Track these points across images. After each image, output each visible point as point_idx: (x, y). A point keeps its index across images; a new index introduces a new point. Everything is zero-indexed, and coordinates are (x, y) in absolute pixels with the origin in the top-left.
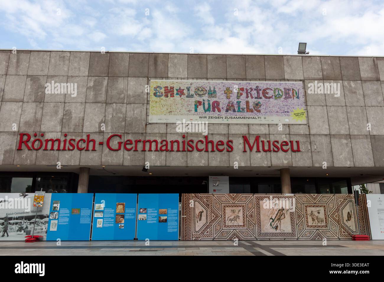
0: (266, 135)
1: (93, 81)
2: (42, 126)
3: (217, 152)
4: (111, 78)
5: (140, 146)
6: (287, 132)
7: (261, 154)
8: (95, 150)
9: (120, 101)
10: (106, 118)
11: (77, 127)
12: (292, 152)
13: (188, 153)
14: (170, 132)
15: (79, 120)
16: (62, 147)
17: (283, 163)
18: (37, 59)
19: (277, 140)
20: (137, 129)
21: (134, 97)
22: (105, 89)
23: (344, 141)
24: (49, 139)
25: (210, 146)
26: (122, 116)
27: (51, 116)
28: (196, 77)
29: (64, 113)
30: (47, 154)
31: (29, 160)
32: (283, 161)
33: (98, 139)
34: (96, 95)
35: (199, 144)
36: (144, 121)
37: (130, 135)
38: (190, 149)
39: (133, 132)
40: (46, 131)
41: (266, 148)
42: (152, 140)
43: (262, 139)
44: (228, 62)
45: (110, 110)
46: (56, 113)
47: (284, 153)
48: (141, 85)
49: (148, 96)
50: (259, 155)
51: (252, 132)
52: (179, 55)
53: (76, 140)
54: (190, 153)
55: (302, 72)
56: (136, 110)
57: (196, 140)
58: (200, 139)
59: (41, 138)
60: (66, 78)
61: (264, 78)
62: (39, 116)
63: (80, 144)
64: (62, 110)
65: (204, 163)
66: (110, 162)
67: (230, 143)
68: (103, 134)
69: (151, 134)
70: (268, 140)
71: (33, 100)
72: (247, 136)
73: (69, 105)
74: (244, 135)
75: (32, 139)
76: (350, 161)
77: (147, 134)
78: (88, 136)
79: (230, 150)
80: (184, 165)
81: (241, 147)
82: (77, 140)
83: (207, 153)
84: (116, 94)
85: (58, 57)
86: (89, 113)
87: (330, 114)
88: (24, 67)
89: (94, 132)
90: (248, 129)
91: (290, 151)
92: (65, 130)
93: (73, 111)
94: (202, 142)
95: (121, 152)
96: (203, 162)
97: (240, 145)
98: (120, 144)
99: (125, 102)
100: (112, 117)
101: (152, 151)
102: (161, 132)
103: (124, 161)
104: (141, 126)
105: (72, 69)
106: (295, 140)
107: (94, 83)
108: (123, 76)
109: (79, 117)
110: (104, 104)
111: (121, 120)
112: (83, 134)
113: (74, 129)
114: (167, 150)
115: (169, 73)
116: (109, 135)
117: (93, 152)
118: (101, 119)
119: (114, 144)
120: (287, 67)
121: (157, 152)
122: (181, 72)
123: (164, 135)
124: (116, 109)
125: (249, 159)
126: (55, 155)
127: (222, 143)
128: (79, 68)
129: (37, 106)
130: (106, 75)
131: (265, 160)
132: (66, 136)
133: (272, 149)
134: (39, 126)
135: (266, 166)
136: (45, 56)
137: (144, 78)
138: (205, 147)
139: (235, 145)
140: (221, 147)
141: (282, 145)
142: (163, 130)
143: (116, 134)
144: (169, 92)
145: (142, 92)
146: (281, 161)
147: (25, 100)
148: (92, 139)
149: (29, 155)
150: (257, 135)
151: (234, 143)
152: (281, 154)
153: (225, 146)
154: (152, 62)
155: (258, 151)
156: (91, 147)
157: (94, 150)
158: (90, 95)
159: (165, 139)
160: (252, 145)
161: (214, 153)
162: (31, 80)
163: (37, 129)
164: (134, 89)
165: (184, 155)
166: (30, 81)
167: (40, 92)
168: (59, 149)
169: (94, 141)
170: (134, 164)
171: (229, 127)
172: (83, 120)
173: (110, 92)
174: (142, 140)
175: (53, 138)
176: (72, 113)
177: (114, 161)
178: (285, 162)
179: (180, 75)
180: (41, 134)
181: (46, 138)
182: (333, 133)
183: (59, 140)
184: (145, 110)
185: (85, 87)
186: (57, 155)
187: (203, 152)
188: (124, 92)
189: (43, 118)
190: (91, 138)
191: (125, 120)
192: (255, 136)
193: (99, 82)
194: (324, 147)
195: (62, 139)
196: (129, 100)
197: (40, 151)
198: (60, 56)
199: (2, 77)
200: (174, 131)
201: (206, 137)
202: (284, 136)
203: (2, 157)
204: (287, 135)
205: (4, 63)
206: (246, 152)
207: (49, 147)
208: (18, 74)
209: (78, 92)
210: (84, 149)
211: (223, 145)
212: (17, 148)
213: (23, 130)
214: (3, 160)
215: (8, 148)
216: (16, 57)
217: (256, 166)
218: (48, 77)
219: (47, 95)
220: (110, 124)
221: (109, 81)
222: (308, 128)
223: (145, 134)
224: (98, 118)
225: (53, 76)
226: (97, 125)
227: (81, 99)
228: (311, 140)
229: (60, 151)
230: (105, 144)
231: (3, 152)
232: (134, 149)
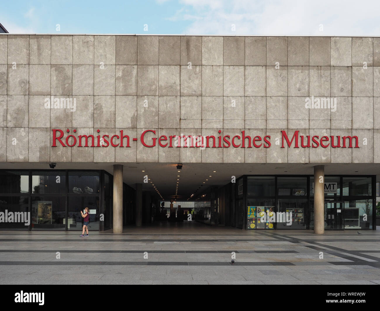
0: (305, 130)
1: (121, 71)
2: (74, 122)
3: (254, 148)
4: (140, 66)
6: (329, 126)
7: (300, 150)
8: (130, 147)
9: (152, 93)
10: (138, 112)
11: (109, 122)
12: (332, 148)
13: (225, 149)
14: (206, 127)
15: (111, 114)
16: (96, 144)
17: (321, 160)
18: (58, 45)
19: (317, 135)
20: (170, 124)
21: (165, 88)
22: (135, 79)
24: (82, 135)
25: (247, 141)
26: (154, 110)
27: (82, 110)
28: (233, 64)
29: (95, 107)
30: (82, 150)
31: (65, 157)
32: (321, 158)
33: (132, 135)
34: (126, 87)
35: (236, 139)
36: (178, 115)
37: (164, 131)
38: (226, 145)
39: (167, 127)
40: (78, 127)
41: (305, 144)
43: (301, 134)
44: (268, 46)
45: (142, 103)
46: (86, 107)
47: (323, 149)
48: (173, 75)
49: (181, 88)
50: (297, 151)
51: (291, 127)
52: (214, 38)
54: (226, 148)
55: (350, 56)
56: (169, 103)
57: (232, 136)
58: (237, 134)
59: (74, 134)
60: (93, 68)
61: (308, 64)
63: (114, 140)
64: (92, 104)
65: (240, 160)
66: (145, 159)
67: (268, 139)
68: (136, 129)
69: (186, 130)
70: (308, 135)
71: (61, 93)
72: (286, 131)
73: (99, 98)
74: (282, 130)
75: (66, 135)
77: (182, 129)
78: (122, 132)
79: (267, 145)
80: (220, 162)
82: (111, 136)
83: (244, 149)
84: (147, 85)
85: (81, 43)
86: (120, 107)
87: (376, 106)
88: (47, 55)
89: (127, 127)
90: (286, 124)
91: (329, 147)
92: (98, 126)
93: (104, 105)
94: (238, 137)
95: (155, 149)
96: (239, 158)
98: (154, 140)
99: (157, 94)
100: (144, 111)
102: (196, 127)
103: (160, 158)
104: (175, 121)
105: (98, 57)
106: (336, 135)
107: (122, 73)
108: (153, 64)
109: (111, 111)
110: (134, 97)
111: (154, 114)
112: (116, 129)
113: (107, 125)
115: (203, 60)
116: (142, 131)
117: (127, 148)
118: (133, 113)
119: (148, 139)
120: (334, 50)
121: (192, 149)
122: (216, 58)
123: (199, 130)
125: (287, 156)
126: (90, 152)
127: (260, 139)
128: (106, 56)
130: (135, 63)
131: (303, 157)
132: (99, 131)
133: (311, 145)
134: (70, 121)
135: (303, 163)
136: (67, 42)
137: (176, 66)
138: (242, 143)
139: (272, 141)
140: (258, 143)
141: (321, 140)
142: (198, 125)
143: (150, 129)
145: (175, 83)
146: (319, 158)
147: (53, 93)
148: (125, 135)
149: (64, 152)
150: (296, 130)
151: (271, 139)
152: (320, 149)
153: (263, 142)
154: (184, 47)
155: (296, 147)
156: (125, 144)
157: (128, 146)
158: (119, 86)
159: (200, 135)
160: (290, 140)
161: (250, 149)
162: (56, 70)
163: (69, 125)
164: (166, 79)
165: (220, 152)
166: (55, 72)
167: (67, 83)
168: (93, 146)
169: (127, 137)
170: (170, 161)
171: (267, 122)
172: (115, 114)
173: (140, 83)
175: (86, 135)
176: (103, 107)
177: (149, 158)
178: (324, 158)
179: (215, 62)
180: (73, 129)
181: (79, 134)
182: (377, 127)
183: (92, 136)
184: (179, 103)
185: (113, 77)
186: (92, 152)
187: (239, 148)
188: (156, 82)
190: (125, 133)
191: (158, 114)
192: (294, 131)
193: (127, 72)
195: (96, 135)
196: (161, 92)
197: (74, 147)
198: (83, 41)
199: (25, 67)
200: (209, 126)
201: (243, 133)
202: (325, 130)
203: (38, 154)
204: (328, 130)
205: (25, 50)
206: (284, 148)
207: (83, 143)
208: (42, 63)
209: (106, 83)
210: (118, 145)
211: (261, 140)
212: (52, 145)
213: (54, 126)
214: (40, 157)
215: (43, 144)
216: (36, 42)
217: (292, 162)
218: (73, 66)
219: (74, 88)
220: (142, 119)
221: (139, 70)
222: (351, 122)
223: (179, 130)
224: (130, 113)
225: (78, 65)
226: (129, 120)
227: (110, 91)
228: (353, 135)
229: (95, 148)
230: (139, 141)
231: (38, 149)
232: (168, 145)
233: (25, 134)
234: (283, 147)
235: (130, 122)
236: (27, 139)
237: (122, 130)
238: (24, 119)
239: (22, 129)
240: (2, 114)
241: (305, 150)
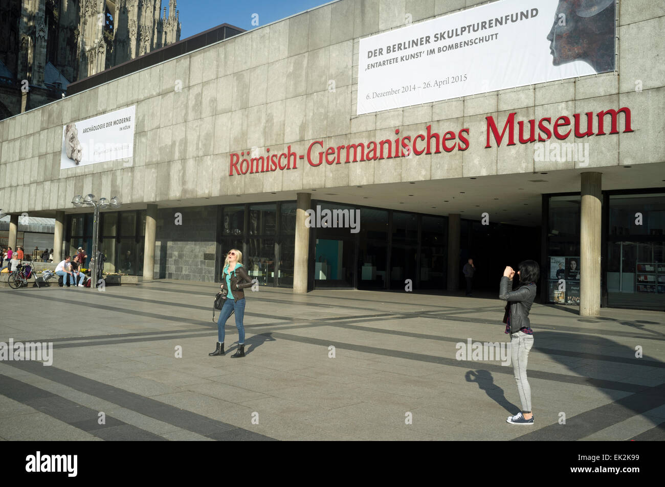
0: (528, 110)
1: (292, 65)
2: (248, 141)
3: (443, 154)
4: (311, 53)
5: (343, 153)
6: (570, 96)
7: (517, 149)
8: (296, 168)
9: (322, 87)
10: (307, 118)
11: (279, 136)
12: (576, 139)
13: (403, 159)
14: (381, 127)
15: (280, 126)
16: (265, 167)
17: (556, 164)
19: (547, 116)
20: (339, 129)
22: (305, 72)
24: (254, 158)
25: (433, 141)
26: (323, 111)
27: (255, 125)
28: (417, 19)
29: (267, 119)
30: (253, 178)
31: (239, 189)
33: (299, 150)
34: (296, 85)
35: (418, 142)
36: (349, 113)
37: (332, 140)
39: (336, 134)
40: (252, 147)
41: (526, 136)
42: (357, 144)
43: (519, 118)
45: (311, 104)
46: (259, 120)
47: (559, 142)
48: (345, 55)
49: (354, 72)
50: (513, 150)
51: (503, 107)
54: (405, 158)
56: (339, 98)
58: (421, 133)
59: (248, 158)
60: (267, 68)
62: (245, 128)
63: (281, 160)
64: (265, 115)
65: (425, 176)
66: (311, 184)
67: (464, 135)
68: (303, 142)
69: (357, 135)
70: (532, 118)
71: (240, 107)
72: (494, 116)
73: (271, 106)
74: (489, 115)
75: (241, 160)
77: (352, 135)
78: (289, 148)
79: (464, 146)
80: (397, 181)
81: (483, 138)
82: (279, 156)
83: (429, 155)
84: (317, 77)
85: (259, 38)
86: (290, 114)
88: (231, 62)
89: (295, 141)
90: (496, 103)
91: (572, 136)
92: (268, 144)
93: (275, 115)
94: (422, 137)
95: (322, 168)
96: (423, 173)
97: (482, 136)
98: (321, 154)
99: (327, 87)
100: (312, 114)
101: (357, 161)
102: (369, 129)
103: (327, 181)
104: (344, 123)
105: (273, 52)
106: (586, 111)
107: (294, 66)
108: (324, 45)
109: (280, 122)
110: (304, 96)
111: (322, 117)
112: (284, 145)
113: (276, 141)
114: (375, 158)
115: (380, 22)
116: (310, 143)
117: (294, 170)
118: (301, 119)
119: (315, 154)
121: (363, 163)
122: (397, 15)
123: (372, 133)
124: (317, 101)
125: (496, 161)
126: (260, 179)
127: (452, 136)
128: (279, 48)
129: (243, 114)
130: (306, 50)
131: (524, 161)
132: (268, 151)
133: (536, 137)
134: (245, 141)
135: (524, 172)
136: (248, 41)
137: (349, 42)
138: (426, 147)
139: (471, 138)
140: (449, 144)
141: (557, 125)
142: (371, 125)
143: (317, 140)
145: (346, 67)
147: (233, 109)
148: (292, 152)
149: (239, 182)
150: (511, 112)
151: (471, 134)
153: (457, 140)
154: (358, 11)
155: (511, 143)
156: (292, 165)
157: (295, 167)
158: (290, 85)
159: (373, 140)
160: (500, 132)
161: (439, 154)
162: (237, 79)
163: (244, 147)
164: (337, 63)
165: (397, 164)
166: (236, 81)
167: (245, 94)
168: (262, 171)
169: (294, 154)
170: (337, 185)
171: (465, 104)
172: (284, 125)
173: (310, 75)
174: (346, 146)
175: (258, 156)
176: (274, 118)
177: (315, 183)
179: (395, 21)
180: (247, 151)
181: (252, 157)
183: (262, 159)
184: (349, 95)
185: (285, 75)
187: (423, 155)
188: (326, 70)
189: (248, 130)
190: (292, 150)
191: (326, 117)
192: (508, 114)
193: (298, 63)
195: (265, 156)
197: (247, 174)
198: (260, 35)
199: (214, 83)
200: (385, 124)
201: (429, 128)
202: (563, 105)
203: (219, 187)
204: (570, 103)
205: (215, 62)
206: (490, 147)
207: (255, 168)
208: (226, 74)
209: (278, 85)
210: (285, 166)
211: (454, 138)
212: (229, 173)
213: (232, 150)
214: (220, 190)
215: (222, 174)
216: (223, 50)
217: (504, 173)
218: (251, 70)
219: (251, 97)
220: (310, 126)
221: (310, 58)
222: (617, 79)
223: (349, 136)
224: (299, 120)
225: (255, 68)
226: (298, 130)
227: (282, 94)
228: (621, 105)
229: (264, 173)
230: (306, 158)
231: (219, 180)
232: (336, 161)
233: (210, 163)
234: (488, 146)
235: (298, 133)
236: (211, 169)
237: (290, 146)
238: (210, 145)
239: (209, 157)
240: (195, 142)
241: (526, 149)
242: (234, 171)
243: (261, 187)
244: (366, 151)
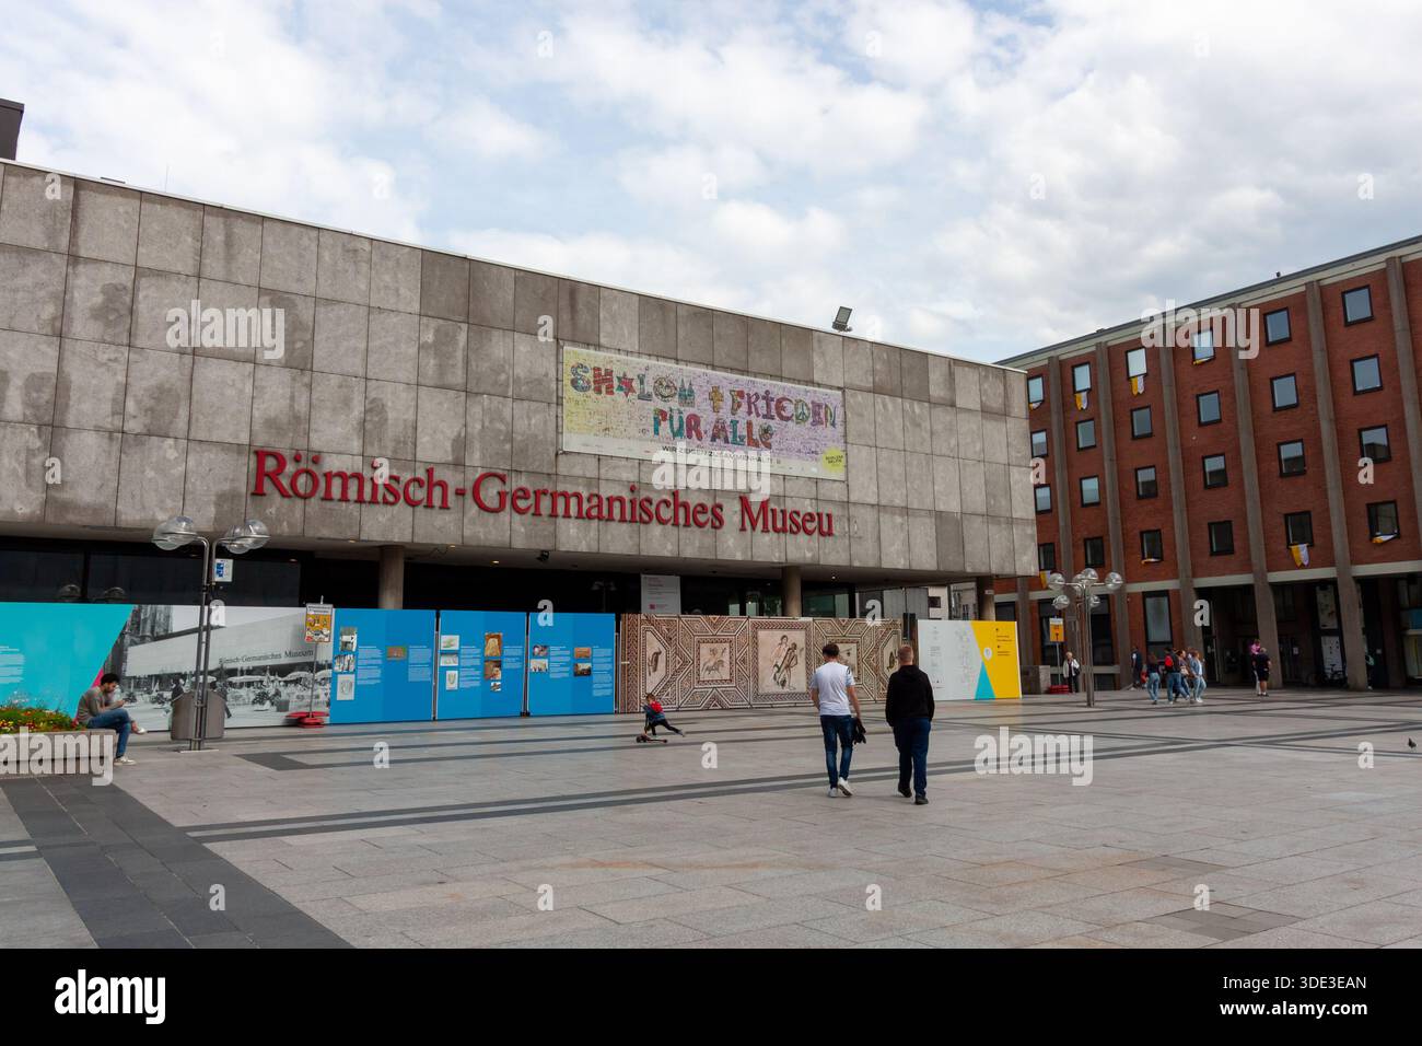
0: (779, 499)
1: (432, 331)
2: (313, 436)
3: (694, 528)
4: (475, 328)
5: (546, 503)
6: (813, 495)
7: (770, 536)
8: (448, 508)
9: (499, 390)
10: (469, 429)
11: (402, 445)
12: (820, 536)
13: (642, 526)
14: (607, 477)
15: (406, 427)
16: (367, 495)
17: (805, 557)
18: (282, 243)
19: (797, 509)
20: (537, 463)
21: (528, 383)
22: (463, 354)
23: (899, 520)
24: (335, 471)
25: (681, 512)
26: (503, 427)
27: (334, 409)
28: (656, 353)
29: (368, 407)
30: (330, 509)
31: (285, 524)
32: (804, 553)
33: (453, 480)
34: (441, 369)
35: (663, 508)
36: (552, 445)
37: (523, 478)
38: (645, 517)
39: (530, 469)
40: (325, 450)
41: (779, 525)
42: (570, 493)
43: (772, 506)
44: (716, 329)
45: (476, 410)
46: (347, 403)
47: (807, 537)
48: (543, 358)
49: (560, 387)
50: (767, 538)
52: (621, 295)
53: (401, 479)
54: (645, 525)
55: (842, 370)
56: (534, 417)
57: (656, 499)
58: (665, 497)
59: (314, 468)
60: (366, 313)
62: (302, 405)
63: (411, 489)
64: (362, 398)
65: (670, 551)
66: (482, 537)
67: (718, 510)
68: (462, 467)
69: (569, 479)
70: (783, 508)
71: (281, 361)
72: (748, 497)
73: (378, 387)
74: (742, 494)
75: (290, 468)
76: (905, 559)
77: (560, 478)
78: (430, 472)
79: (717, 524)
80: (633, 552)
81: (737, 519)
82: (404, 480)
83: (676, 529)
84: (489, 371)
85: (339, 250)
86: (428, 413)
87: (880, 464)
88: (249, 261)
89: (443, 461)
91: (816, 533)
92: (372, 452)
93: (390, 404)
94: (666, 503)
95: (505, 516)
96: (669, 547)
97: (736, 516)
98: (502, 495)
99: (510, 394)
100: (481, 427)
101: (569, 517)
102: (588, 475)
103: (513, 535)
104: (545, 456)
105: (380, 289)
106: (826, 512)
107: (434, 334)
108: (501, 326)
109: (405, 421)
110: (461, 393)
111: (502, 438)
112: (418, 464)
113: (395, 451)
114: (600, 517)
115: (601, 335)
116: (477, 472)
117: (442, 511)
118: (456, 430)
119: (490, 493)
120: (817, 355)
121: (580, 521)
122: (626, 335)
123: (594, 482)
124: (490, 409)
125: (750, 547)
126: (352, 513)
127: (704, 509)
128: (397, 290)
129: (294, 379)
130: (462, 319)
131: (776, 549)
132: (375, 466)
133: (788, 528)
134: (305, 434)
135: (777, 561)
136: (305, 241)
138: (673, 516)
139: (726, 514)
140: (702, 518)
141: (804, 520)
142: (591, 472)
143: (493, 471)
144: (603, 381)
145: (546, 375)
146: (801, 553)
147: (260, 359)
148: (438, 479)
149: (284, 511)
151: (724, 511)
152: (802, 537)
153: (709, 515)
154: (564, 302)
155: (765, 529)
156: (437, 501)
157: (444, 506)
158: (427, 364)
159: (595, 491)
160: (755, 516)
161: (688, 528)
162: (272, 303)
163: (301, 444)
164: (528, 364)
165: (632, 530)
166: (269, 306)
167: (301, 340)
168: (360, 500)
169: (443, 485)
170: (535, 546)
172: (415, 428)
173: (474, 364)
174: (550, 491)
175: (344, 470)
176: (388, 410)
177: (492, 537)
178: (808, 555)
179: (624, 342)
180: (311, 455)
181: (326, 469)
182: (883, 502)
183: (358, 477)
184: (554, 419)
185: (413, 342)
186: (356, 514)
187: (669, 526)
188: (507, 367)
189: (313, 413)
190: (437, 476)
191: (510, 437)
193: (447, 335)
194: (869, 529)
195: (367, 474)
196: (518, 389)
197: (313, 500)
198: (344, 246)
199: (186, 282)
200: (610, 475)
201: (676, 495)
202: (808, 502)
203: (211, 511)
204: (814, 501)
205: (189, 239)
206: (745, 530)
207: (336, 491)
208: (234, 280)
209: (397, 354)
210: (420, 502)
211: (706, 513)
212: (252, 489)
213: (261, 441)
214: (217, 519)
215: (226, 487)
216: (222, 226)
217: (760, 560)
218: (317, 300)
219: (319, 353)
220: (477, 445)
221: (471, 334)
222: (847, 490)
223: (553, 478)
224: (451, 429)
225: (330, 302)
226: (448, 445)
227: (406, 373)
228: (850, 513)
229: (364, 505)
230: (469, 495)
231: (213, 498)
232: (532, 510)
233: (176, 455)
235: (449, 449)
236: (181, 469)
237: (432, 469)
238: (175, 415)
239: (171, 441)
240: (110, 395)
241: (779, 538)
242: (268, 486)
243: (356, 529)
244: (585, 506)
